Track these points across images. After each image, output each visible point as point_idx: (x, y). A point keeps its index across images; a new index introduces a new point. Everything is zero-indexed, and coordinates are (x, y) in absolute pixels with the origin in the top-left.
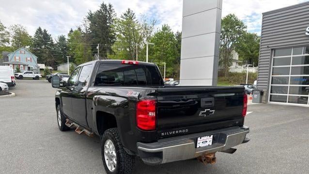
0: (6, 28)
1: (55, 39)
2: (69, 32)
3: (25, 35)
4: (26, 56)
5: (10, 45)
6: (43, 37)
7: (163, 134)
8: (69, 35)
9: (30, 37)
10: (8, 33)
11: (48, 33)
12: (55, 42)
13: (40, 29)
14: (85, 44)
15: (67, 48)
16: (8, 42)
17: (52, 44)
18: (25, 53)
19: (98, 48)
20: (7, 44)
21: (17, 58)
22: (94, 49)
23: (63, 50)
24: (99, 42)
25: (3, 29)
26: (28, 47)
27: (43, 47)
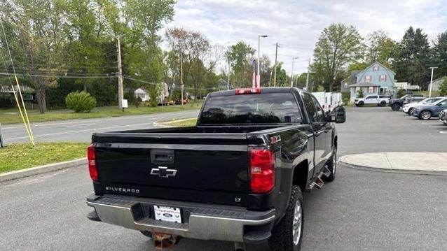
0: (363, 39)
1: (432, 41)
3: (390, 43)
4: (379, 73)
5: (364, 61)
6: (415, 39)
7: (107, 188)
9: (398, 43)
10: (365, 46)
11: (422, 33)
12: (431, 45)
13: (411, 30)
16: (362, 57)
17: (427, 50)
18: (378, 70)
20: (360, 61)
21: (368, 77)
25: (358, 42)
26: (391, 60)
27: (412, 56)
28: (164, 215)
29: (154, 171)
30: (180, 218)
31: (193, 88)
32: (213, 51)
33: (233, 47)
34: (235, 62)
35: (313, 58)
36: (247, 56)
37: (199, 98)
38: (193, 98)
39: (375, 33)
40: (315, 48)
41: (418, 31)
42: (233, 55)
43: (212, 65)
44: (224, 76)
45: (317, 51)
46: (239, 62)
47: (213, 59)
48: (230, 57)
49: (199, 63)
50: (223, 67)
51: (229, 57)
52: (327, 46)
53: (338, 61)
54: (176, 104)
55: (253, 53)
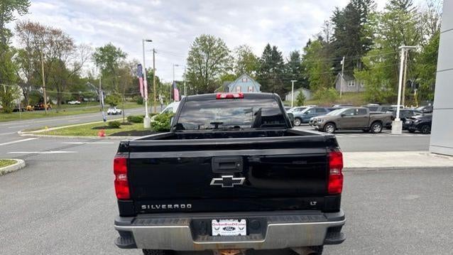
0: (230, 51)
1: (286, 58)
2: (305, 45)
3: (252, 57)
4: (247, 84)
5: (233, 73)
6: (272, 55)
7: (144, 207)
8: (305, 49)
9: (258, 58)
10: (233, 58)
11: (277, 50)
12: (285, 62)
13: (268, 47)
14: (325, 59)
15: (302, 68)
16: (232, 70)
17: (282, 66)
18: (247, 81)
19: (342, 62)
20: (230, 72)
21: (238, 88)
22: (337, 64)
23: (295, 72)
24: (345, 54)
25: (227, 54)
26: (254, 73)
27: (271, 70)
28: (224, 229)
29: (216, 182)
30: (245, 229)
31: (55, 91)
32: (79, 51)
33: (101, 49)
34: (104, 66)
35: (187, 66)
36: (118, 60)
37: (63, 103)
38: (55, 102)
39: (241, 47)
40: (187, 56)
41: (275, 48)
42: (102, 57)
43: (77, 66)
44: (91, 80)
45: (190, 59)
46: (110, 66)
47: (79, 60)
48: (99, 59)
49: (62, 64)
50: (90, 70)
51: (97, 60)
52: (199, 56)
53: (211, 71)
54: (35, 110)
55: (124, 56)
